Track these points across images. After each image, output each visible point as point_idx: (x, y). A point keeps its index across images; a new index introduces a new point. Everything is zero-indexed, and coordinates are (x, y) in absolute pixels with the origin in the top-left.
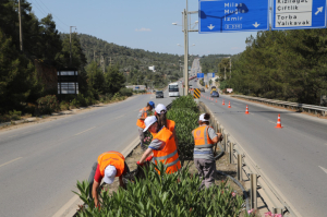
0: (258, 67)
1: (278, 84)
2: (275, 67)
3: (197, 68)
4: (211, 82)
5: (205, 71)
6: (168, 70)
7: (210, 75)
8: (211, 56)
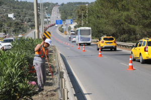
0: (112, 12)
1: (132, 26)
2: (128, 10)
3: (55, 15)
4: (70, 29)
5: (64, 19)
6: (27, 18)
7: (68, 21)
8: (69, 4)
